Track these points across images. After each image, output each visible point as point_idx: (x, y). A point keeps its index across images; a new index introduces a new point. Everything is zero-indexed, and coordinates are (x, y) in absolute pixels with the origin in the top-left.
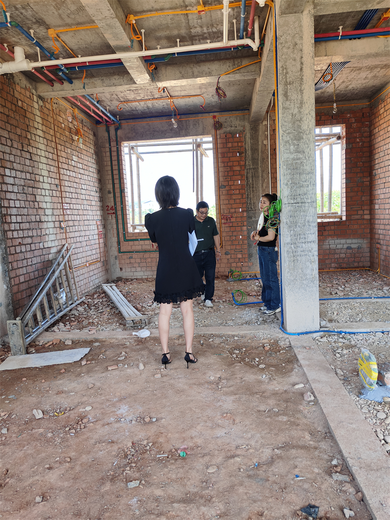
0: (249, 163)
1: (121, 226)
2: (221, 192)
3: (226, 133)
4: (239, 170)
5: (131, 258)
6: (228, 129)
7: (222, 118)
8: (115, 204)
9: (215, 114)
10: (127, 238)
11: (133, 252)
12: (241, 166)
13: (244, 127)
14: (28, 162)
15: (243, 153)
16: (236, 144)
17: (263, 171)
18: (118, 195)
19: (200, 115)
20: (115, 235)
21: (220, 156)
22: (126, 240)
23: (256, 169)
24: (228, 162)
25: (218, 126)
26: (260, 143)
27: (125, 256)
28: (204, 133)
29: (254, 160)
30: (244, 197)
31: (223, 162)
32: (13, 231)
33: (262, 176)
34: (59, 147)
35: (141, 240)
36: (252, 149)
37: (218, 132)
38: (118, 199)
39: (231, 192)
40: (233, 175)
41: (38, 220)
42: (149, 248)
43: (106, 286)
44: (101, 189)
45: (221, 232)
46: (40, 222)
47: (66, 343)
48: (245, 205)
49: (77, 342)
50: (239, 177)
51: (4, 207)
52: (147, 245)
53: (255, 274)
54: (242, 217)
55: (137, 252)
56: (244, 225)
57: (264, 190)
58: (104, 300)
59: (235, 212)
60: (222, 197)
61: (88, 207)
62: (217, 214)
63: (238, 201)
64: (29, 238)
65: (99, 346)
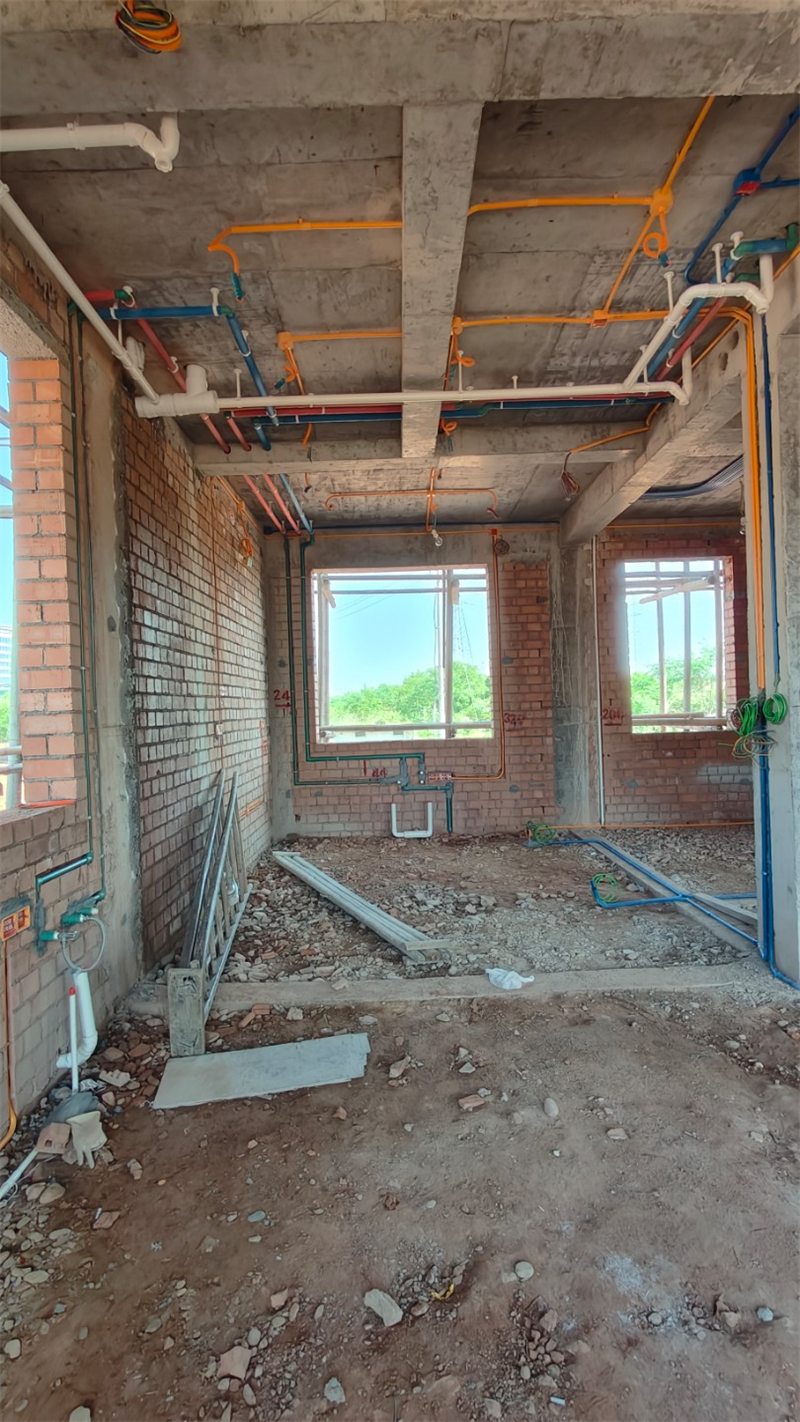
0: (558, 618)
1: (301, 731)
2: (503, 671)
3: (515, 563)
4: (540, 632)
5: (319, 794)
6: (519, 555)
7: (508, 533)
8: (292, 687)
9: (495, 527)
10: (313, 755)
11: (323, 783)
12: (542, 624)
13: (548, 552)
14: (176, 599)
15: (546, 599)
16: (533, 583)
17: (584, 634)
18: (299, 669)
19: (466, 527)
20: (289, 749)
21: (502, 602)
22: (311, 759)
23: (570, 631)
24: (517, 615)
25: (500, 548)
26: (578, 582)
27: (306, 791)
28: (471, 561)
29: (568, 614)
30: (548, 681)
31: (508, 615)
32: (149, 745)
33: (583, 644)
34: (219, 573)
35: (342, 758)
36: (563, 594)
37: (499, 559)
38: (299, 679)
39: (525, 671)
40: (528, 640)
41: (186, 721)
42: (356, 774)
43: (283, 857)
44: (267, 658)
45: (503, 747)
46: (189, 724)
47: (289, 1017)
48: (549, 697)
49: (314, 1013)
50: (538, 644)
51: (139, 693)
52: (353, 770)
53: (570, 833)
54: (544, 719)
55: (330, 783)
56: (547, 736)
57: (585, 670)
58: (298, 889)
59: (531, 709)
60: (506, 680)
61: (250, 693)
62: (494, 711)
63: (536, 688)
64: (172, 761)
65: (375, 1024)
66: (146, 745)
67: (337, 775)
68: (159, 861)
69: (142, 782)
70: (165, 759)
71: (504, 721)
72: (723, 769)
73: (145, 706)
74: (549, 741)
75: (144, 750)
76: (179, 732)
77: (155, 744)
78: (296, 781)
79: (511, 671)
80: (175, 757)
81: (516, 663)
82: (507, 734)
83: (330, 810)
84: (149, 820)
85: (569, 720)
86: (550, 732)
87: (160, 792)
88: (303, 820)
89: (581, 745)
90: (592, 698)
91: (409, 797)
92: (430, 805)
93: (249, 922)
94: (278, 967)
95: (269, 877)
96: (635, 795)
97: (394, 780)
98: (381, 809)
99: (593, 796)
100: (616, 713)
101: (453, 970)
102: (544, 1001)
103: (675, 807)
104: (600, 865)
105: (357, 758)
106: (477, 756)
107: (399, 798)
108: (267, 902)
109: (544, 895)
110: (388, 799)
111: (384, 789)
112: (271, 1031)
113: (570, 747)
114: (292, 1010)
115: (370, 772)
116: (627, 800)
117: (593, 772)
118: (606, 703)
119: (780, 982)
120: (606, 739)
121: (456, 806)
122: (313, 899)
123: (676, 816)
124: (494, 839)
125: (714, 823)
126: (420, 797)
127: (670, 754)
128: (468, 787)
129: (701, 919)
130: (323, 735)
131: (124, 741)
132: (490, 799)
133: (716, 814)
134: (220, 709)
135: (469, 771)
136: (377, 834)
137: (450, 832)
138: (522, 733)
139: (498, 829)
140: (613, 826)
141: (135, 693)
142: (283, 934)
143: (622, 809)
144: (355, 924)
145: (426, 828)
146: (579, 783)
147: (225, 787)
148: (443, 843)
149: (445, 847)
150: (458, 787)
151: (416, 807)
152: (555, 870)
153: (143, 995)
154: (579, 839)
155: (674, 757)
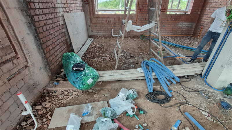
1: (91, 10)
5: (96, 26)
10: (95, 17)
20: (89, 15)
27: (93, 25)
35: (101, 18)
42: (105, 22)
45: (137, 16)
46: (55, 8)
52: (103, 21)
55: (99, 24)
59: (145, 7)
62: (136, 7)
69: (38, 28)
70: (47, 19)
72: (184, 23)
75: (36, 17)
76: (52, 11)
77: (41, 15)
78: (91, 23)
82: (139, 13)
83: (99, 30)
84: (44, 39)
87: (47, 30)
88: (93, 32)
89: (155, 16)
90: (159, 5)
96: (164, 29)
98: (110, 30)
99: (155, 28)
100: (164, 9)
105: (105, 18)
106: (131, 18)
107: (114, 28)
109: (145, 53)
111: (110, 26)
113: (152, 17)
115: (107, 21)
118: (163, 6)
119: (208, 86)
120: (161, 15)
123: (171, 33)
124: (133, 37)
125: (178, 35)
130: (97, 12)
131: (23, 14)
134: (67, 3)
136: (109, 35)
138: (142, 13)
153: (51, 85)
155: (174, 20)
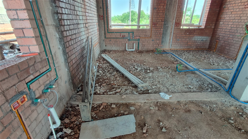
1: (106, 26)
2: (154, 11)
4: (164, 1)
5: (110, 41)
8: (104, 14)
10: (109, 32)
11: (111, 38)
18: (105, 9)
20: (103, 30)
22: (108, 32)
23: (171, 1)
27: (108, 40)
30: (164, 14)
33: (174, 4)
35: (115, 32)
38: (105, 12)
39: (159, 12)
40: (161, 3)
41: (77, 23)
42: (119, 36)
43: (103, 55)
44: (97, 6)
45: (151, 30)
46: (78, 24)
47: (112, 107)
48: (164, 19)
49: (118, 105)
50: (163, 4)
51: (59, 13)
52: (118, 35)
53: (163, 50)
54: (161, 24)
55: (113, 38)
56: (162, 28)
57: (173, 12)
58: (108, 64)
59: (159, 22)
60: (154, 14)
61: (94, 15)
62: (151, 22)
63: (161, 16)
64: (75, 35)
65: (134, 110)
66: (65, 31)
67: (114, 36)
68: (74, 63)
69: (65, 43)
70: (72, 35)
71: (153, 24)
72: (198, 37)
73: (63, 18)
74: (162, 29)
75: (65, 33)
76: (75, 26)
77: (68, 30)
78: (105, 37)
79: (156, 11)
80: (75, 34)
81: (157, 9)
82: (153, 28)
83: (113, 44)
84: (70, 53)
85: (167, 25)
86: (163, 27)
87: (72, 45)
88: (107, 46)
89: (169, 31)
90: (173, 19)
91: (130, 42)
92: (135, 44)
93: (98, 74)
94: (107, 88)
95: (101, 61)
96: (178, 43)
97: (127, 38)
98: (124, 44)
99: (169, 43)
100: (178, 23)
101: (150, 91)
102: (176, 103)
103: (186, 45)
104: (173, 59)
105: (119, 33)
106: (146, 33)
107: (128, 42)
108: (102, 68)
109: (163, 67)
110: (125, 42)
111: (125, 40)
112: (108, 112)
113: (166, 31)
114: (113, 105)
115: (121, 36)
116: (176, 44)
117: (170, 37)
118: (176, 21)
119: (233, 99)
120: (175, 29)
121: (140, 44)
122: (112, 67)
123: (186, 47)
124: (148, 51)
125: (193, 49)
126: (132, 42)
127: (188, 33)
128: (143, 40)
129: (203, 76)
130: (111, 27)
131: (56, 30)
132: (147, 43)
133: (194, 47)
134: (86, 20)
135: (144, 36)
136: (123, 50)
137: (138, 50)
139: (148, 49)
140: (172, 49)
141: (57, 13)
142: (106, 78)
143: (175, 45)
144: (123, 76)
145: (133, 49)
146: (167, 40)
147: (90, 40)
148: (137, 52)
149: (138, 53)
150: (141, 40)
151: (131, 44)
152: (163, 60)
153: (74, 99)
154: (166, 52)
155: (189, 34)
